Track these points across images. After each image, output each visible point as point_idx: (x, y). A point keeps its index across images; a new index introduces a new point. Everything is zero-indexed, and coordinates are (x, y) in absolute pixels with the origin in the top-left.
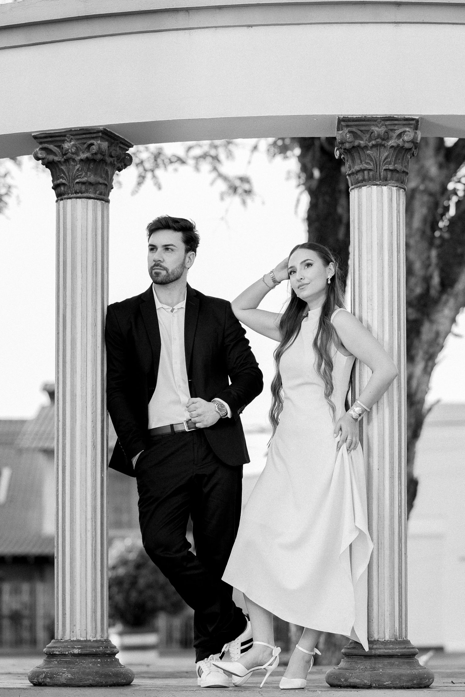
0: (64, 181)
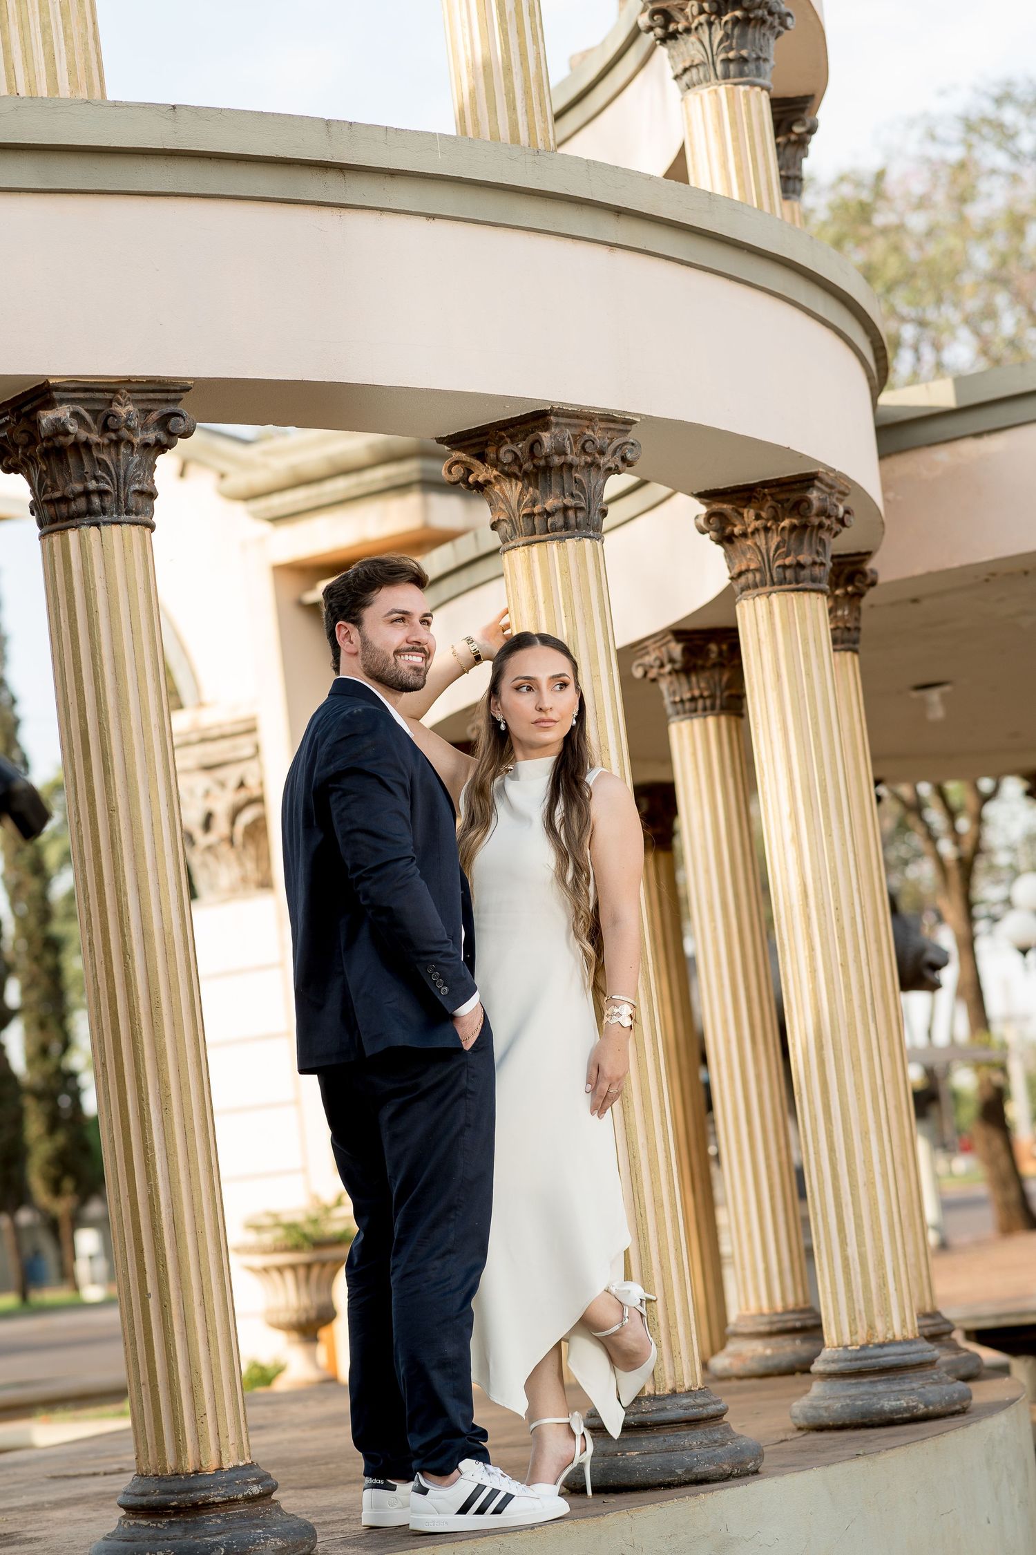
0: (107, 487)
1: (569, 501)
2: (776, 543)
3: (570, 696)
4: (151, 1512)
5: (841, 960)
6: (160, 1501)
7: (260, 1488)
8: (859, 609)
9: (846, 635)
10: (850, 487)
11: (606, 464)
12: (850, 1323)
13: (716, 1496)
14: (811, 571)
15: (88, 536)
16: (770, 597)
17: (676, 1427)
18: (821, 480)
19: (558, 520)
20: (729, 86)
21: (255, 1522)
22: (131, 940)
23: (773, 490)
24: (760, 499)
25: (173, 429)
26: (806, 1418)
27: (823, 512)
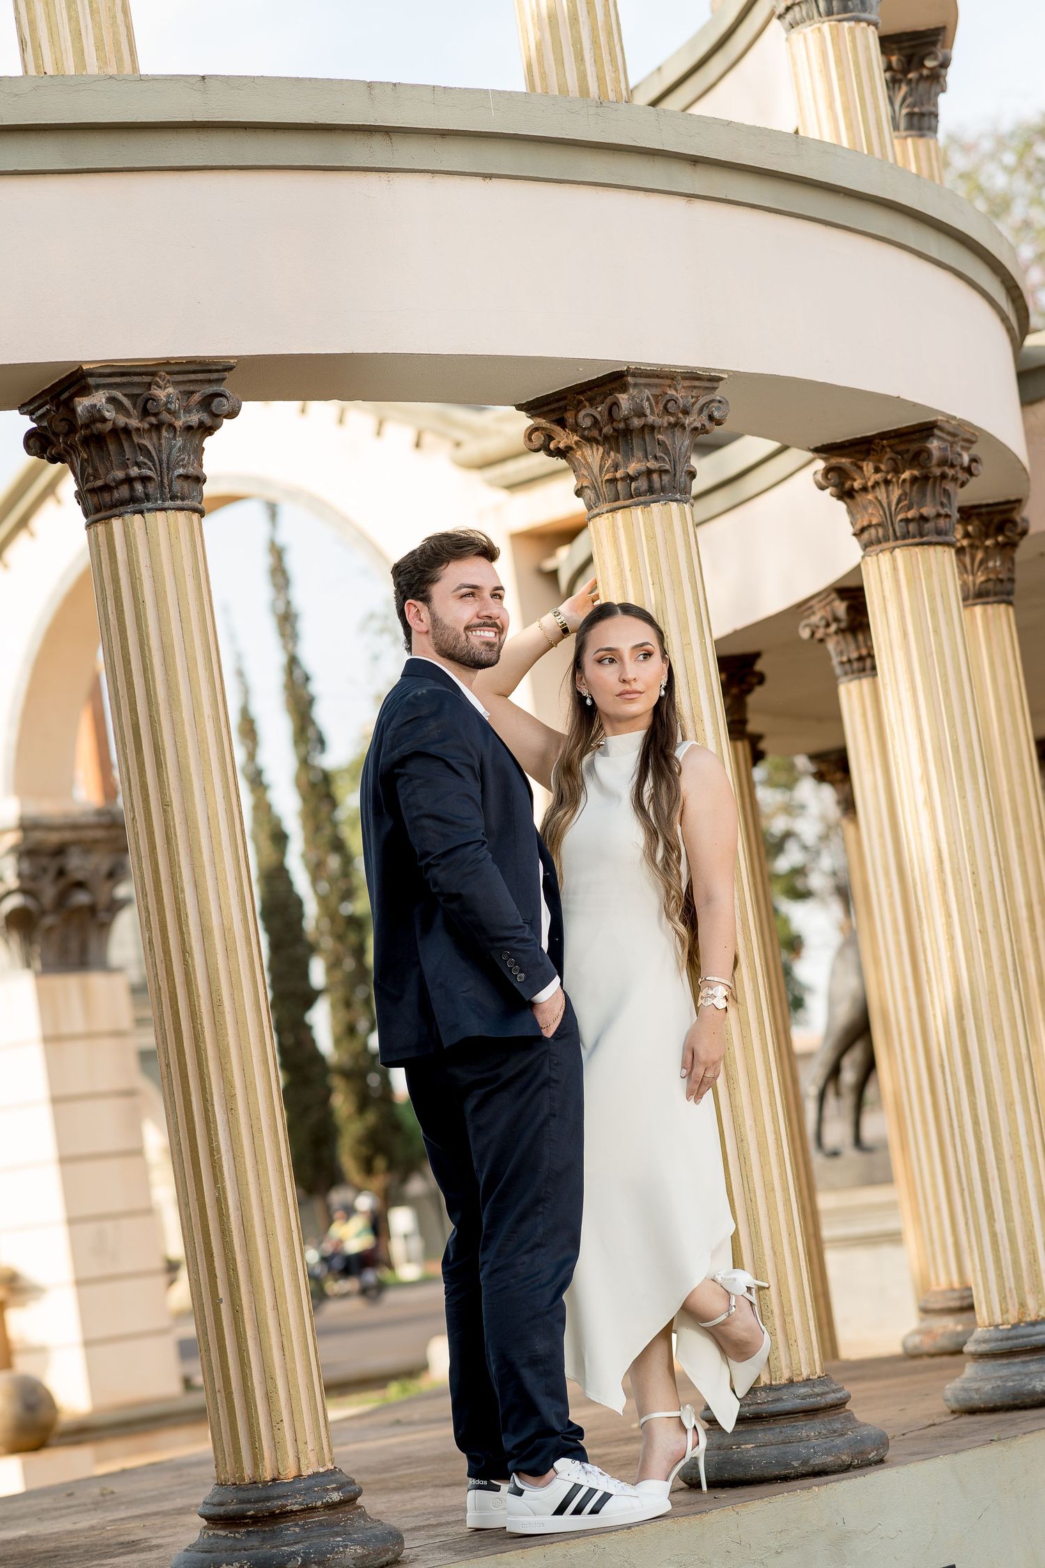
0: (149, 473)
1: (652, 464)
2: (897, 497)
3: (655, 667)
4: (229, 1522)
5: (979, 925)
6: (237, 1510)
7: (341, 1494)
8: (1012, 560)
9: (999, 587)
10: (977, 434)
11: (692, 424)
12: (1000, 1302)
13: (830, 1489)
14: (936, 524)
15: (132, 524)
16: (894, 553)
17: (793, 1417)
18: (941, 429)
19: (642, 484)
20: (833, 23)
21: (336, 1529)
22: (189, 938)
23: (892, 442)
24: (879, 452)
25: (216, 410)
26: (957, 1401)
27: (944, 462)
